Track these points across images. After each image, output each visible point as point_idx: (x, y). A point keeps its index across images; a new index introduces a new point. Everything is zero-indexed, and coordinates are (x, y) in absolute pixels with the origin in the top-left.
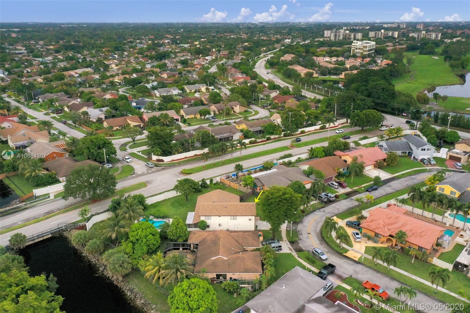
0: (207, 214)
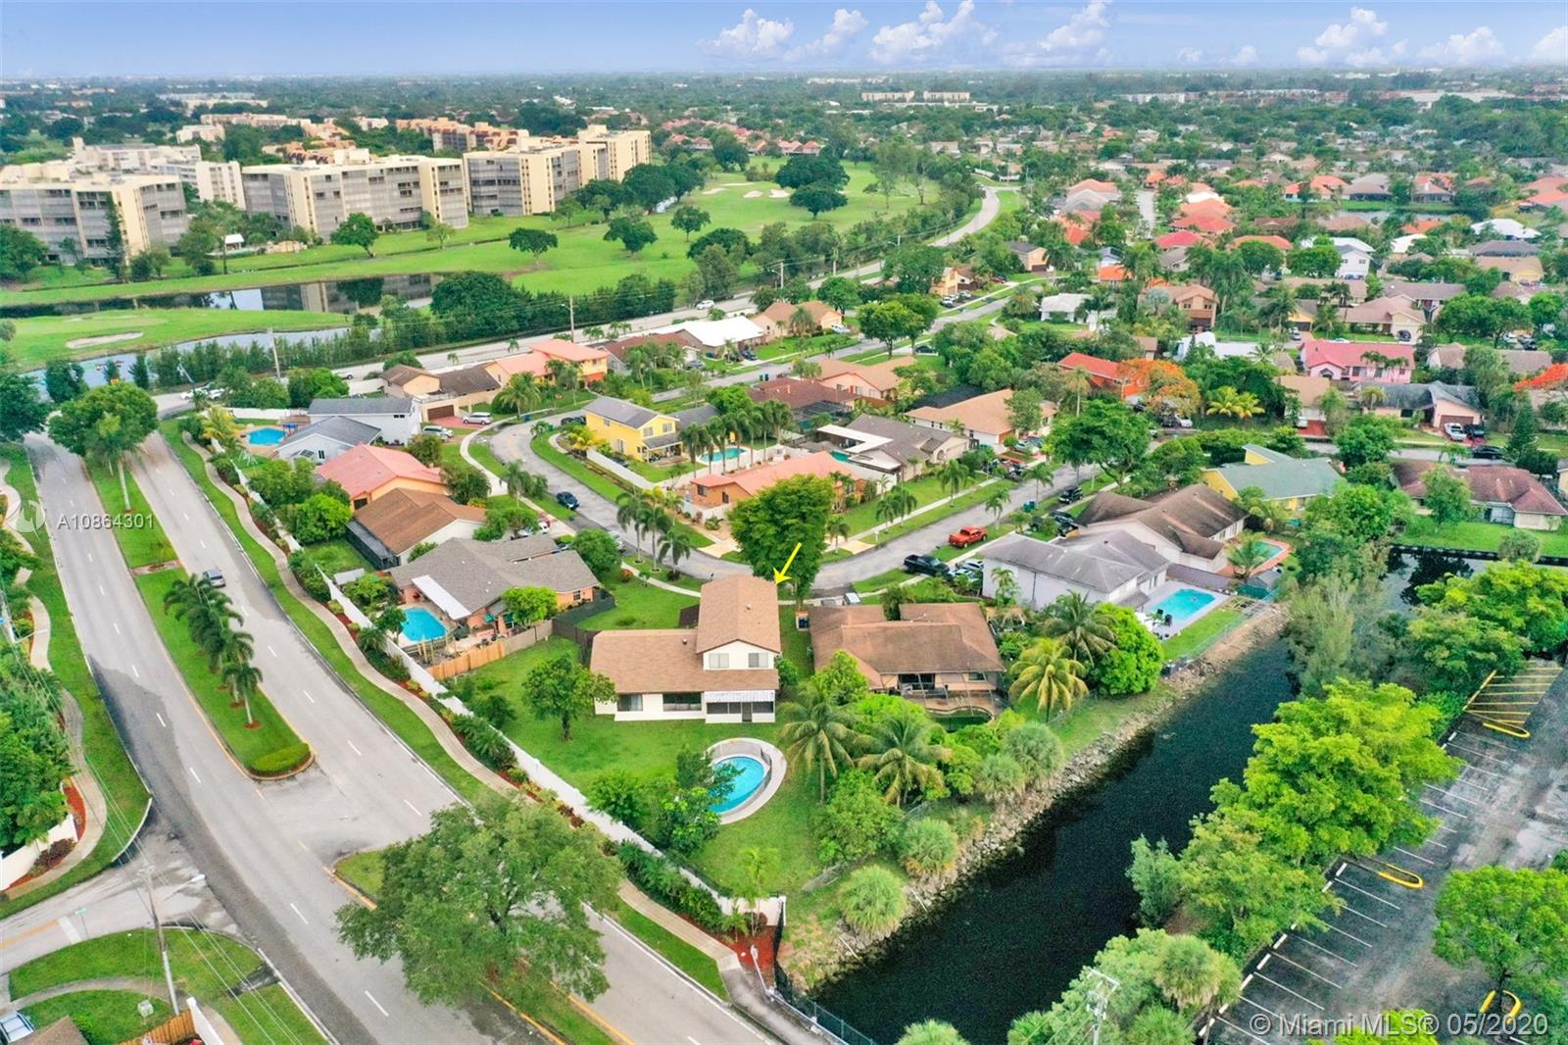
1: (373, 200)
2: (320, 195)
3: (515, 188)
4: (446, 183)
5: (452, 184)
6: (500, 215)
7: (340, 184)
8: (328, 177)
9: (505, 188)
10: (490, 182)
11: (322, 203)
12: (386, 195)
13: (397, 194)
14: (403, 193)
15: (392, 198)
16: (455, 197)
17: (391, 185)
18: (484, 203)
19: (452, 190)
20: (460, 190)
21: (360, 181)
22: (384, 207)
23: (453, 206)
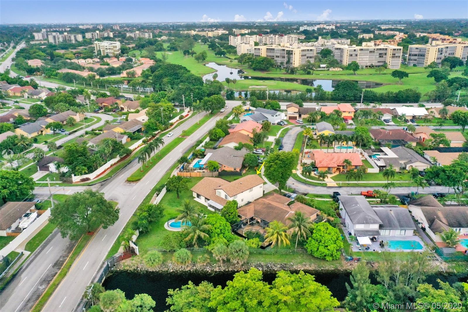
0: (235, 194)
1: (369, 58)
2: (351, 55)
3: (423, 57)
4: (395, 54)
5: (396, 55)
6: (416, 66)
7: (359, 52)
8: (355, 50)
9: (420, 57)
10: (416, 55)
11: (351, 58)
12: (374, 57)
13: (378, 57)
14: (380, 57)
15: (376, 58)
16: (397, 59)
17: (377, 54)
18: (411, 62)
19: (396, 57)
20: (399, 57)
21: (366, 52)
22: (373, 60)
23: (395, 62)
